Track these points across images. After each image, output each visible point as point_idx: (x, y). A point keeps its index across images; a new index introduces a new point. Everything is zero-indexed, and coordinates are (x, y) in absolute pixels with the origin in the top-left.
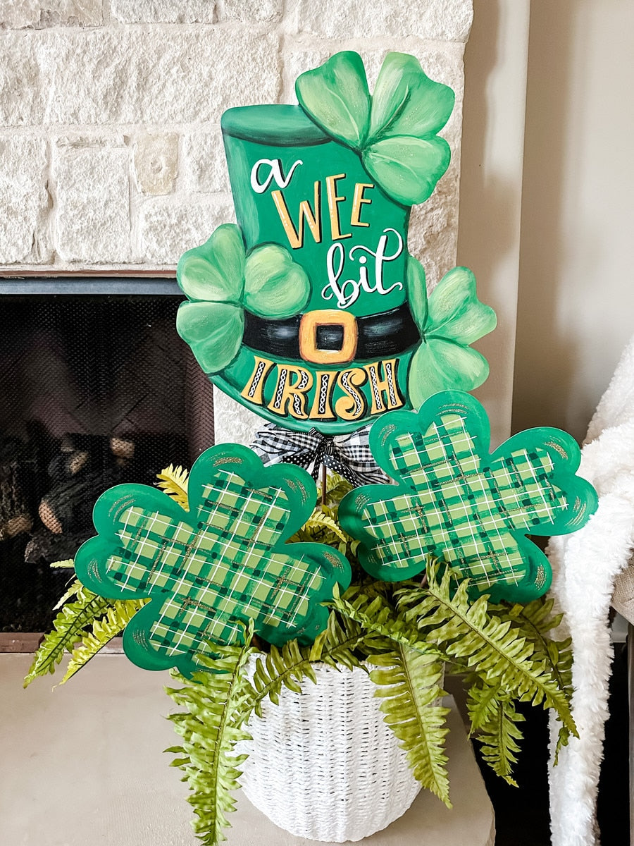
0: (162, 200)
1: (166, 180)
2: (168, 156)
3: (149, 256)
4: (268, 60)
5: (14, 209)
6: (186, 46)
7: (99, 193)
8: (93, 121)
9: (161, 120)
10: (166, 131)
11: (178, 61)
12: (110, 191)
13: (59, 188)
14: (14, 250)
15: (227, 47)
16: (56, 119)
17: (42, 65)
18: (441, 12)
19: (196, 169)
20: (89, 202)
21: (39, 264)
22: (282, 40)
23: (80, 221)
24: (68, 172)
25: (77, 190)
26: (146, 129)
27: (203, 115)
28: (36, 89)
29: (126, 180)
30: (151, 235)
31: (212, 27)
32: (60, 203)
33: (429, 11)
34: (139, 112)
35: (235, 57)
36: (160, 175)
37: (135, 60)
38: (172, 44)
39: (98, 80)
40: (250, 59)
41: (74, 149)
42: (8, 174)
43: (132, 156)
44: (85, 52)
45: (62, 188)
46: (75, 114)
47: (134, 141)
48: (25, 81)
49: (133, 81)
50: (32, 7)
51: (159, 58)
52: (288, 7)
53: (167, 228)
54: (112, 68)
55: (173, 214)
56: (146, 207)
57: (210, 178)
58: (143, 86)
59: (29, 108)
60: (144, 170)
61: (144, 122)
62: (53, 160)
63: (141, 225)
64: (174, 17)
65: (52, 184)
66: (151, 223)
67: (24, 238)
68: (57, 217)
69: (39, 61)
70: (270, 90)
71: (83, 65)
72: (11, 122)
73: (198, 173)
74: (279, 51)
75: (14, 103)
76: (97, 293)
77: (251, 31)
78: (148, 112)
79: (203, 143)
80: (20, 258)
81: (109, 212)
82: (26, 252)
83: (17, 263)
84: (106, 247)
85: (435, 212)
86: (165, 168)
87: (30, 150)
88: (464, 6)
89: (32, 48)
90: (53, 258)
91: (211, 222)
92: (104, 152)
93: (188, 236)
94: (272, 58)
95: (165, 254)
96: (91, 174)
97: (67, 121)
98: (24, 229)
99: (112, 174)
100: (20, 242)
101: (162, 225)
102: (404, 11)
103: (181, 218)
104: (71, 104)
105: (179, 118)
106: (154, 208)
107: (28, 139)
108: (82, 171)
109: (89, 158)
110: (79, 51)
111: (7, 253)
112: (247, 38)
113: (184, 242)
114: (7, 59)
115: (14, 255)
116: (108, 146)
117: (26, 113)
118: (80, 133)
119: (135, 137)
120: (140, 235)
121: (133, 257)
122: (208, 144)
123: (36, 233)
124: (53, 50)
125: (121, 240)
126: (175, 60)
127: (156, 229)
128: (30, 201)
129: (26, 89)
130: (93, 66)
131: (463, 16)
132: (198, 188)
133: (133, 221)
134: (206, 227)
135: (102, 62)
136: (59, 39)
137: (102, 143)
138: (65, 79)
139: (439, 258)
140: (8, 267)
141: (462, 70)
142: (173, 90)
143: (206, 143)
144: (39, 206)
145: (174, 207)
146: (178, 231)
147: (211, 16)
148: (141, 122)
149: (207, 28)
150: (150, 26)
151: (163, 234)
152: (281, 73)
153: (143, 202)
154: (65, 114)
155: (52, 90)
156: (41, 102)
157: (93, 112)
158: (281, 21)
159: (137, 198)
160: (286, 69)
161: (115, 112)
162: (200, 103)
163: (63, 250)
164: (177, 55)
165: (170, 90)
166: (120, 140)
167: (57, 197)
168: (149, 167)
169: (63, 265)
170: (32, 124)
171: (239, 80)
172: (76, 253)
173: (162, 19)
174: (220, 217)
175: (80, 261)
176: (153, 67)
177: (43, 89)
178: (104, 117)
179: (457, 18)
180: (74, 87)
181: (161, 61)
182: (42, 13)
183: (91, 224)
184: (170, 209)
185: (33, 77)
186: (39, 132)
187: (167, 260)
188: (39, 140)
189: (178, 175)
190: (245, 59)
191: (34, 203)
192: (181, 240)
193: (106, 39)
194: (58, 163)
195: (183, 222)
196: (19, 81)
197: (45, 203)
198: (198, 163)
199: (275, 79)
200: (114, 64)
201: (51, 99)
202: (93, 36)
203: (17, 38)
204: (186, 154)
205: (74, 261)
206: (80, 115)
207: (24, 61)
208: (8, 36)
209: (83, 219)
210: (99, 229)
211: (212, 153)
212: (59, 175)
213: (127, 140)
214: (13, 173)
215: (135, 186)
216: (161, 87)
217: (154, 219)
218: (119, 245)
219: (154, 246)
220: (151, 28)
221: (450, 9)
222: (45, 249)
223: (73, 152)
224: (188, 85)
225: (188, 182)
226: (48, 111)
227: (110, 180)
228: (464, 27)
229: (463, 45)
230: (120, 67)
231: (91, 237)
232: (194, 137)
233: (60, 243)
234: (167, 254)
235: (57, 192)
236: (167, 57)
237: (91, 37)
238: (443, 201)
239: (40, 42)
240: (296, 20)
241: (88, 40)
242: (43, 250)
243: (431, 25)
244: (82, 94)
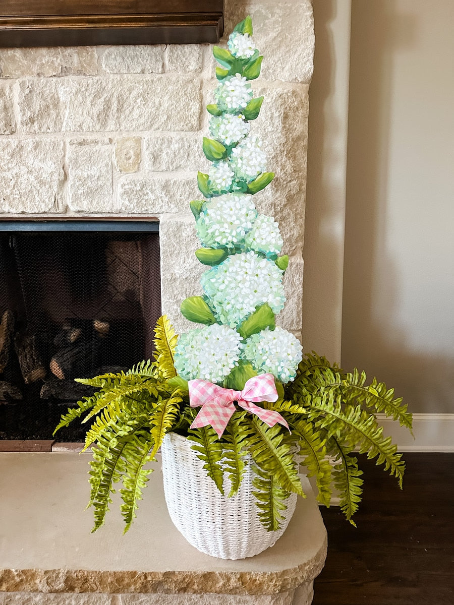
0: (131, 176)
1: (134, 164)
2: (135, 150)
3: (124, 209)
4: (193, 95)
5: (44, 181)
6: (146, 86)
7: (94, 171)
8: (91, 130)
9: (131, 129)
10: (134, 135)
11: (141, 95)
12: (101, 171)
13: (70, 168)
14: (43, 205)
15: (170, 88)
16: (69, 129)
17: (61, 98)
18: (294, 67)
19: (152, 157)
20: (88, 177)
21: (58, 213)
22: (202, 83)
23: (83, 188)
24: (76, 160)
25: (81, 170)
26: (122, 134)
27: (156, 126)
28: (57, 111)
29: (110, 164)
30: (125, 196)
31: (161, 75)
32: (71, 178)
33: (287, 66)
34: (118, 125)
35: (175, 93)
36: (130, 161)
37: (115, 95)
38: (138, 85)
39: (94, 106)
40: (183, 94)
41: (79, 146)
42: (40, 161)
43: (114, 150)
44: (86, 90)
45: (72, 169)
46: (80, 126)
47: (114, 141)
48: (51, 107)
49: (114, 106)
50: (56, 65)
51: (130, 94)
52: (205, 64)
53: (135, 193)
54: (102, 99)
55: (138, 184)
56: (122, 180)
57: (159, 163)
58: (120, 109)
59: (53, 122)
60: (121, 158)
61: (121, 130)
62: (67, 153)
63: (119, 190)
64: (139, 70)
65: (66, 166)
66: (125, 189)
67: (49, 198)
68: (69, 185)
69: (59, 95)
70: (195, 112)
71: (86, 97)
72: (42, 130)
73: (153, 160)
74: (200, 89)
75: (45, 120)
76: (90, 230)
77: (184, 78)
78: (123, 124)
79: (156, 143)
80: (47, 210)
81: (100, 183)
82: (50, 206)
83: (45, 213)
84: (98, 203)
85: (292, 183)
86: (133, 157)
87: (54, 147)
88: (308, 63)
89: (55, 88)
90: (67, 209)
91: (160, 189)
92: (97, 147)
93: (146, 197)
94: (196, 94)
95: (133, 207)
96: (89, 160)
97: (76, 130)
98: (50, 193)
99: (101, 161)
100: (47, 200)
101: (131, 190)
102: (273, 66)
103: (143, 186)
104: (78, 120)
105: (142, 128)
106: (126, 180)
107: (53, 140)
108: (84, 159)
109: (89, 151)
110: (83, 89)
111: (39, 206)
112: (181, 82)
113: (144, 201)
114: (41, 94)
115: (43, 208)
116: (100, 144)
117: (52, 125)
118: (83, 137)
119: (115, 139)
120: (119, 196)
121: (114, 209)
122: (159, 143)
123: (56, 195)
124: (68, 89)
125: (107, 199)
126: (140, 94)
127: (128, 193)
128: (53, 176)
129: (52, 112)
130: (91, 98)
131: (307, 69)
132: (153, 169)
133: (114, 188)
134: (158, 191)
135: (97, 96)
136: (72, 83)
137: (96, 142)
138: (75, 106)
139: (295, 209)
140: (39, 215)
141: (308, 99)
142: (138, 112)
143: (157, 143)
144: (59, 179)
145: (138, 180)
146: (141, 194)
147: (160, 70)
148: (119, 130)
149: (158, 76)
150: (125, 75)
151: (132, 196)
152: (201, 102)
153: (120, 177)
154: (75, 126)
155: (67, 112)
156: (61, 119)
157: (91, 125)
158: (201, 72)
159: (116, 174)
160: (204, 99)
161: (104, 124)
162: (154, 119)
163: (72, 205)
164: (141, 92)
165: (136, 112)
166: (107, 141)
167: (69, 173)
168: (123, 156)
169: (71, 214)
170: (55, 132)
171: (177, 106)
172: (80, 207)
173: (132, 71)
174: (166, 186)
175: (82, 212)
176: (127, 98)
177: (62, 111)
178: (98, 127)
179: (304, 70)
180: (80, 110)
181: (131, 95)
182: (62, 68)
183: (89, 190)
184: (136, 181)
185: (56, 105)
186: (59, 137)
187: (135, 211)
188: (59, 141)
189: (141, 161)
190: (180, 94)
191: (56, 177)
192: (143, 199)
193: (99, 82)
194: (70, 154)
195: (144, 189)
196: (48, 107)
197: (62, 177)
198: (153, 154)
199: (198, 106)
200: (104, 97)
201: (66, 116)
202: (92, 81)
203: (47, 82)
204: (145, 149)
205: (79, 212)
206: (83, 126)
207: (51, 95)
208: (42, 81)
209: (84, 187)
210: (94, 193)
211: (161, 148)
212: (71, 161)
213: (111, 140)
214: (43, 160)
215: (115, 167)
216: (131, 110)
217: (126, 187)
218: (105, 202)
219: (127, 203)
220: (125, 76)
221: (300, 65)
222: (61, 205)
223: (79, 148)
224: (147, 109)
225: (147, 165)
226: (64, 124)
227: (100, 165)
228: (308, 75)
229: (308, 85)
230: (107, 99)
231: (89, 197)
232: (151, 139)
233: (71, 201)
234: (134, 208)
235: (69, 171)
236: (134, 93)
237: (90, 81)
238: (297, 176)
239: (60, 84)
240: (210, 72)
241: (89, 83)
242: (60, 205)
243: (289, 74)
244: (85, 114)
